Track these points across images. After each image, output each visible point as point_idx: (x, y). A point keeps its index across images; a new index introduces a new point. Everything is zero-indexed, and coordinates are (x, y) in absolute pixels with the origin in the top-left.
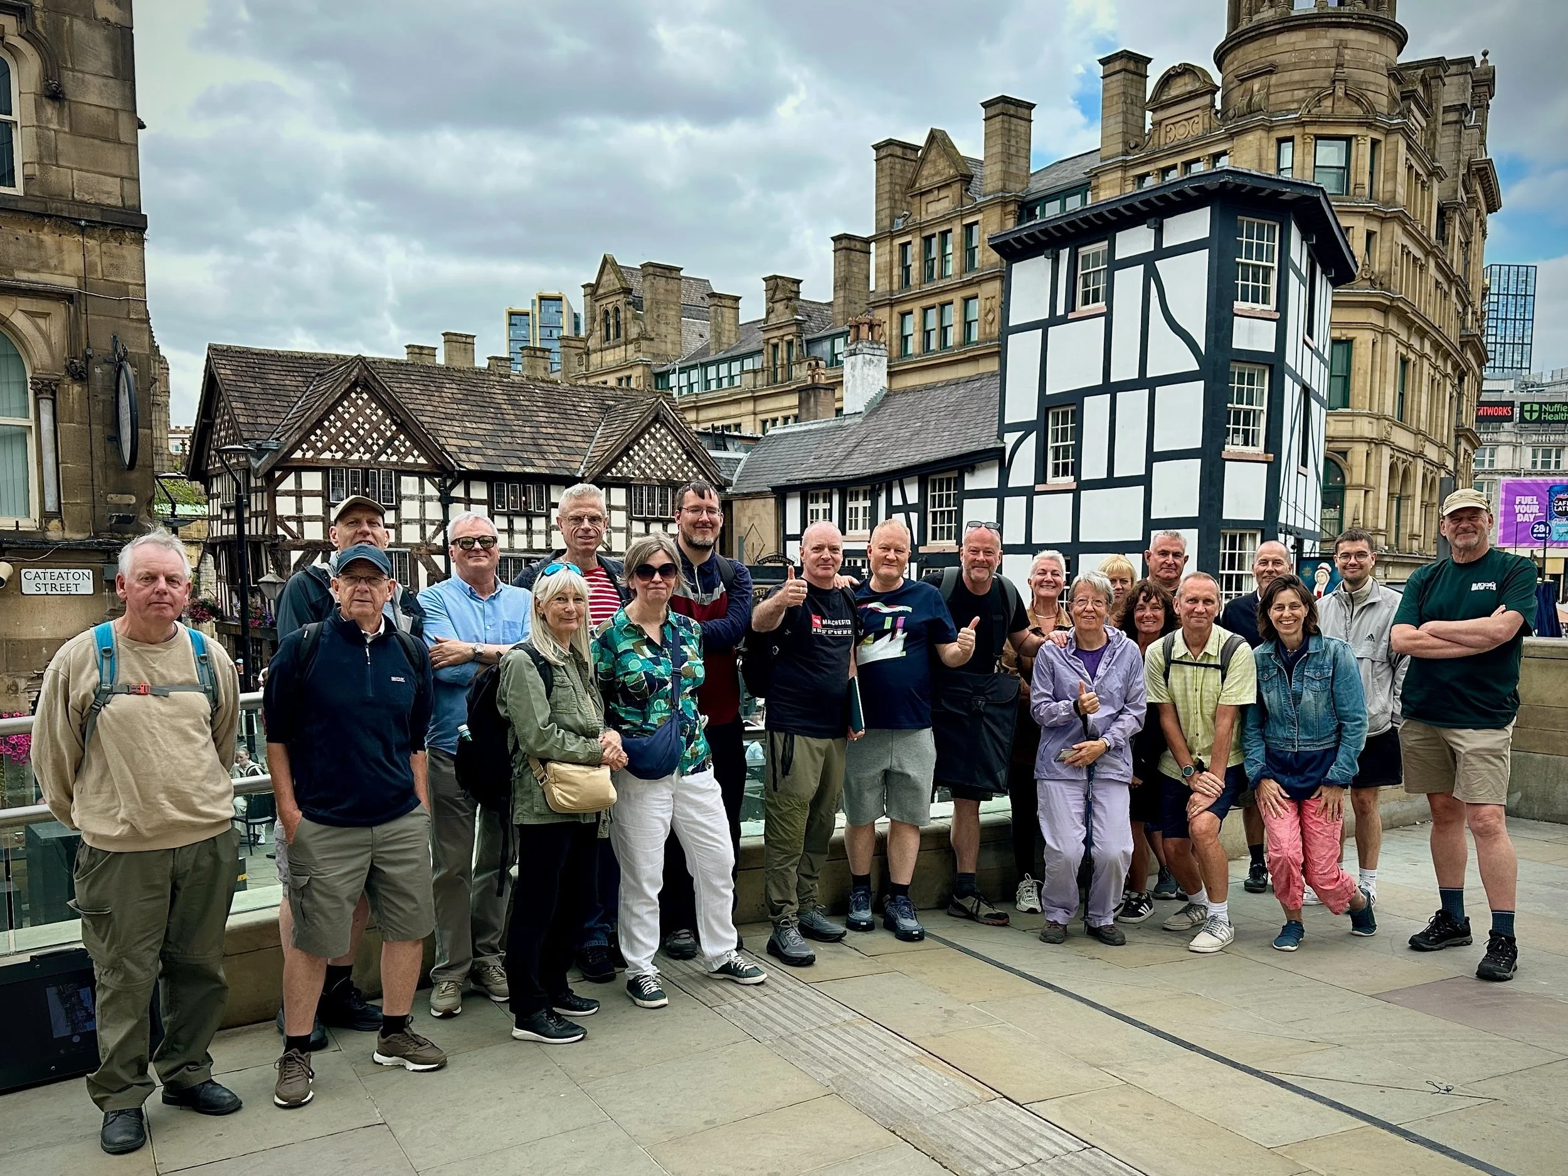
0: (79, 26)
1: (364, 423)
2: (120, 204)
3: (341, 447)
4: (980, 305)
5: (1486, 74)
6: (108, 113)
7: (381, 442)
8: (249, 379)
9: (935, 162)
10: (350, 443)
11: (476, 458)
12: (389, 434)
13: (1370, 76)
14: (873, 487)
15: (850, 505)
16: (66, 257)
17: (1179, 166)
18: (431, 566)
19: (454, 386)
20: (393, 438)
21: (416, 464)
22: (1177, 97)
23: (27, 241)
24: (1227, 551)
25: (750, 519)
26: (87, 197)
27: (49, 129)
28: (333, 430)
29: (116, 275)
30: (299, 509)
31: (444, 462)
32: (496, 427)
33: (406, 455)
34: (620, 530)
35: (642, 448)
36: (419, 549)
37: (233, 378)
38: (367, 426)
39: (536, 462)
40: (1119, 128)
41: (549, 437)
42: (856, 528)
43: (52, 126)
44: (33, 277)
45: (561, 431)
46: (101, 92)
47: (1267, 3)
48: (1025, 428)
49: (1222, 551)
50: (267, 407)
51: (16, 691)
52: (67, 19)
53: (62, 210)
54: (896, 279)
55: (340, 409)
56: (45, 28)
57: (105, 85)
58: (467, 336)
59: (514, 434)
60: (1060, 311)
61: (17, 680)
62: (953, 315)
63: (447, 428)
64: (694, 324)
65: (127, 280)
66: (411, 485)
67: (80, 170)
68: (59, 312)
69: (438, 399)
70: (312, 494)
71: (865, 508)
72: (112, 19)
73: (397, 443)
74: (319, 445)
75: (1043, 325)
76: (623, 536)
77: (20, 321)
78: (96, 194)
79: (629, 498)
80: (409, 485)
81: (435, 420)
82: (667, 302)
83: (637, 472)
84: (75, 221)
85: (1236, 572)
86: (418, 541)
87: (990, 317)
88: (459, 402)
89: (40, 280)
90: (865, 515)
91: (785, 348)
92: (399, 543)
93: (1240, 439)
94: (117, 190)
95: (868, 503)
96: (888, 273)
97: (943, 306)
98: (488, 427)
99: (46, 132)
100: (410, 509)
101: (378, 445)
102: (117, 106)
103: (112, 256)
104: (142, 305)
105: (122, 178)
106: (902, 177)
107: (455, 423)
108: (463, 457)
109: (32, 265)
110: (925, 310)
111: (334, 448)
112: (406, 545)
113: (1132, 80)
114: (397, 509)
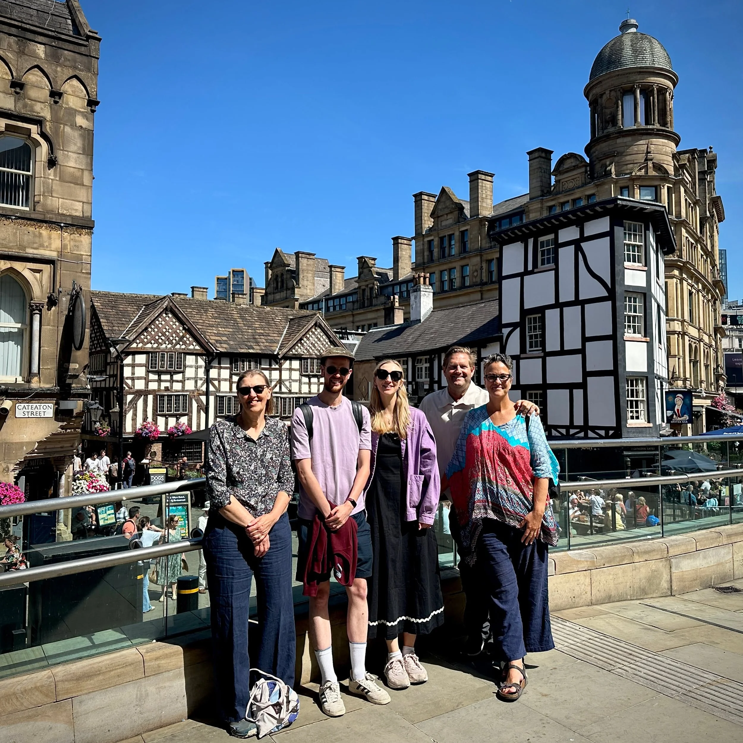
0: (68, 129)
1: (169, 329)
2: (81, 215)
3: (156, 341)
4: (470, 269)
5: (712, 157)
6: (79, 171)
7: (177, 339)
8: (109, 308)
9: (445, 202)
10: (161, 339)
11: (225, 346)
12: (181, 334)
13: (665, 157)
14: (431, 357)
15: (419, 366)
16: (53, 241)
17: (570, 201)
18: (198, 401)
19: (213, 310)
20: (183, 337)
21: (194, 349)
22: (568, 168)
23: (34, 233)
24: (630, 388)
25: (363, 374)
26: (65, 212)
27: (49, 179)
28: (153, 333)
29: (77, 251)
30: (133, 373)
31: (209, 348)
32: (234, 330)
33: (189, 345)
34: (296, 381)
35: (308, 339)
36: (193, 393)
37: (101, 307)
38: (170, 331)
39: (255, 347)
40: (539, 184)
41: (261, 334)
42: (421, 378)
43: (50, 177)
44: (35, 251)
45: (267, 332)
46: (76, 161)
47: (610, 124)
48: (514, 326)
49: (627, 388)
50: (119, 322)
51: (8, 471)
52: (62, 126)
53: (52, 219)
54: (426, 257)
55: (157, 322)
56: (51, 130)
57: (78, 157)
58: (204, 288)
59: (243, 333)
60: (530, 268)
61: (9, 465)
62: (456, 274)
63: (210, 331)
64: (320, 280)
65: (82, 253)
66: (191, 360)
67: (63, 198)
68: (47, 268)
69: (205, 317)
70: (140, 365)
71: (426, 368)
72: (84, 126)
73: (185, 339)
74: (145, 340)
75: (521, 275)
76: (297, 384)
77: (27, 274)
78: (70, 210)
79: (301, 365)
80: (190, 360)
81: (204, 327)
82: (308, 270)
83: (305, 351)
84: (57, 224)
85: (635, 399)
86: (193, 388)
87: (475, 274)
88: (216, 318)
89: (39, 253)
90: (426, 371)
91: (369, 291)
92: (183, 390)
93: (631, 331)
94: (80, 208)
95: (428, 365)
96: (422, 254)
97: (450, 270)
98: (231, 330)
99: (47, 180)
100: (190, 372)
101: (175, 340)
102: (83, 167)
103: (75, 241)
104: (89, 265)
105: (83, 203)
106: (428, 209)
107: (214, 328)
108: (218, 345)
109: (35, 246)
110: (441, 272)
111: (153, 342)
112: (187, 391)
113: (544, 162)
114: (183, 372)
